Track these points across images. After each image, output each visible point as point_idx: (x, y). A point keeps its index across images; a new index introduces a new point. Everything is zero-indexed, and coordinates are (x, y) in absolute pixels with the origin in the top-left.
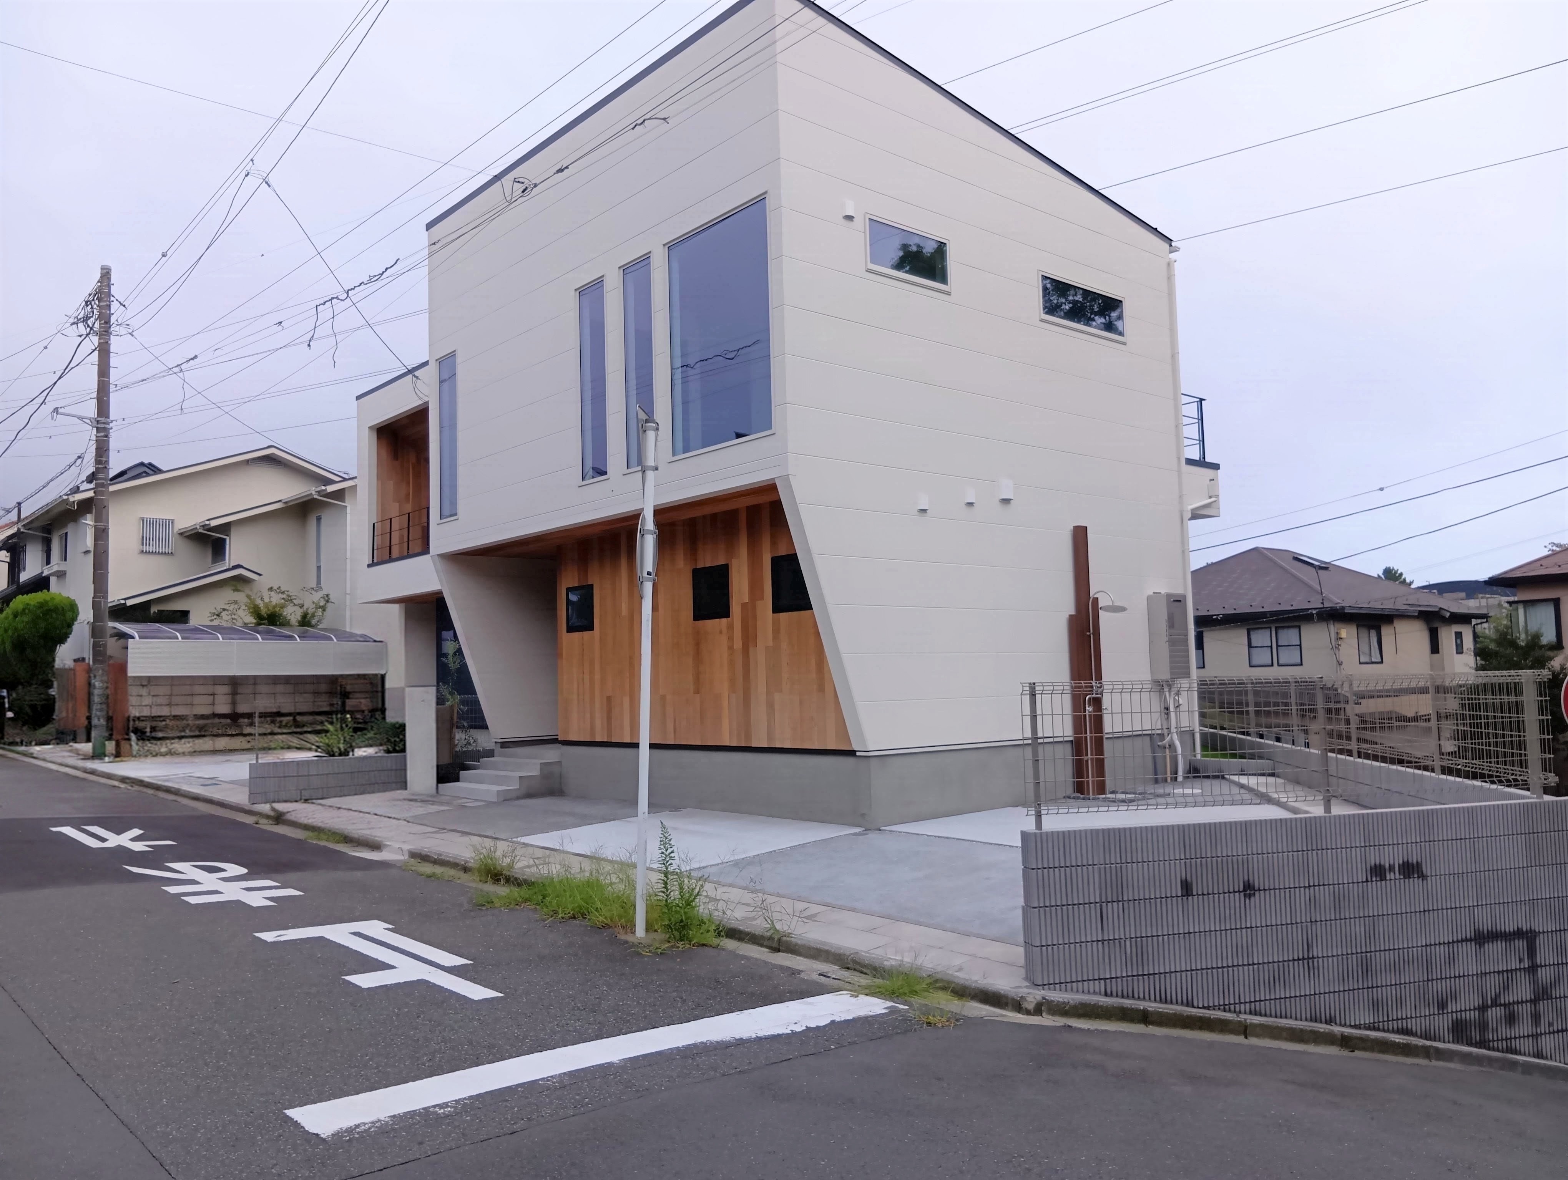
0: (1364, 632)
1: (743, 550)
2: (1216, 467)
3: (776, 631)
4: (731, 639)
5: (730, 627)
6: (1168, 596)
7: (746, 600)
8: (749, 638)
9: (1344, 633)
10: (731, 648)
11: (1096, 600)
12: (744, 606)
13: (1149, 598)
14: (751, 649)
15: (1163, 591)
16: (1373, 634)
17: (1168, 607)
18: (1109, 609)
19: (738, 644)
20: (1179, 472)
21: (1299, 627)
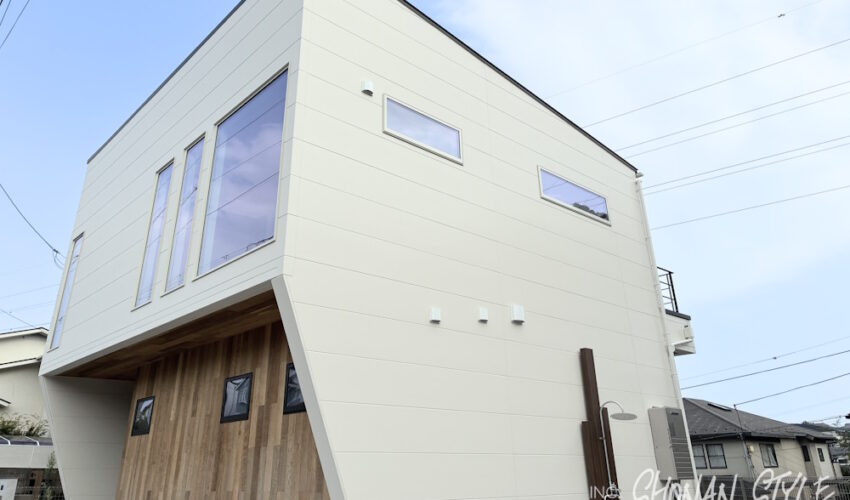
0: (764, 448)
1: (266, 361)
2: (688, 318)
3: (285, 432)
4: (247, 439)
5: (248, 428)
6: (667, 410)
7: (263, 403)
8: (262, 438)
9: (752, 448)
10: (246, 448)
11: (605, 410)
12: (261, 408)
13: (649, 411)
14: (263, 449)
15: (660, 405)
16: (770, 449)
17: (668, 419)
18: (617, 417)
19: (252, 444)
20: (662, 318)
21: (721, 445)
